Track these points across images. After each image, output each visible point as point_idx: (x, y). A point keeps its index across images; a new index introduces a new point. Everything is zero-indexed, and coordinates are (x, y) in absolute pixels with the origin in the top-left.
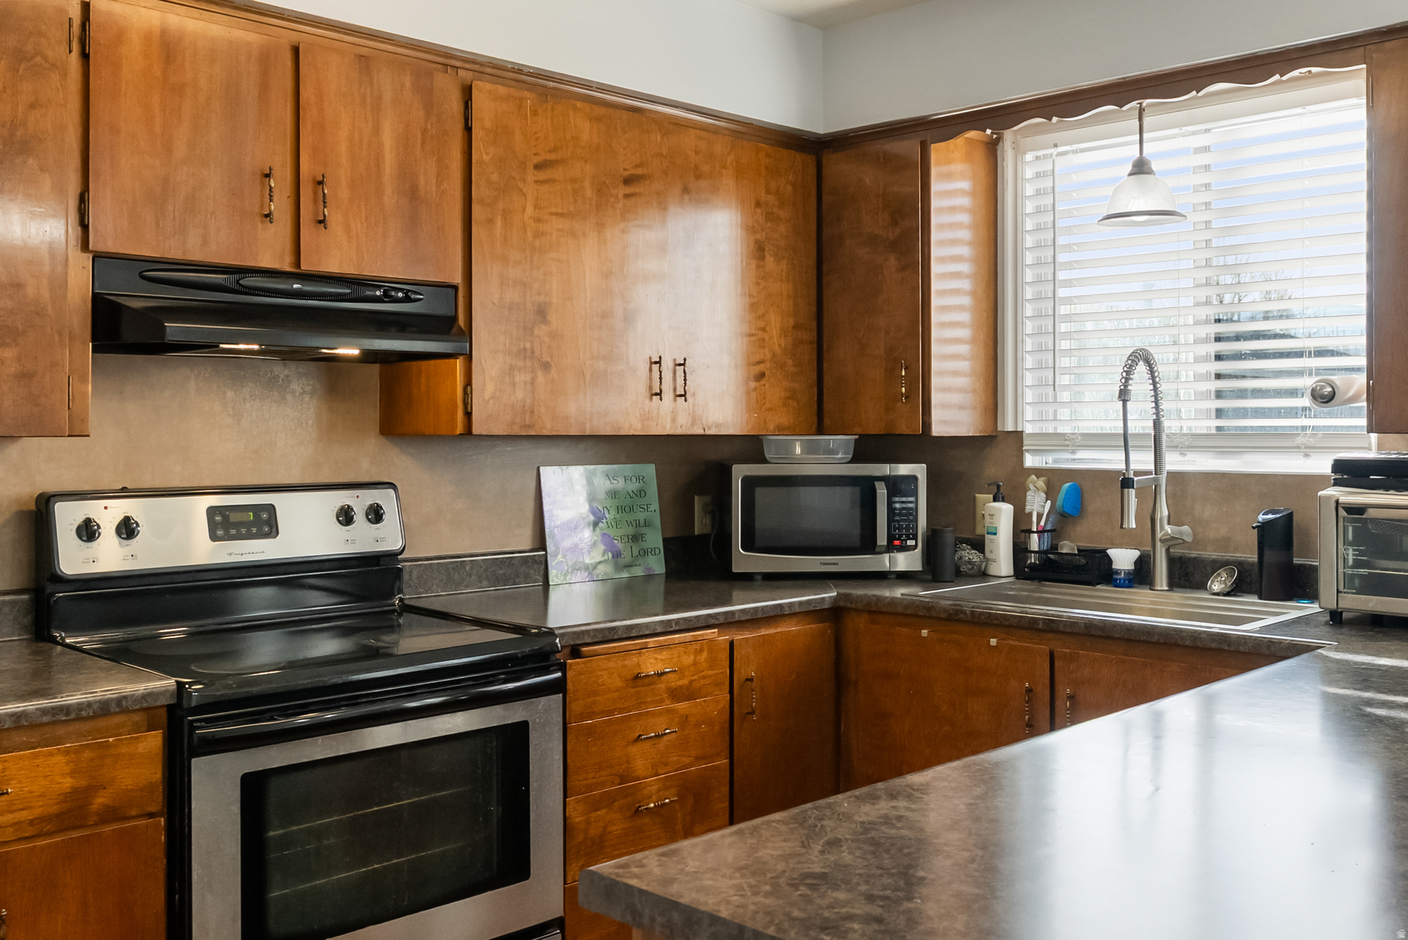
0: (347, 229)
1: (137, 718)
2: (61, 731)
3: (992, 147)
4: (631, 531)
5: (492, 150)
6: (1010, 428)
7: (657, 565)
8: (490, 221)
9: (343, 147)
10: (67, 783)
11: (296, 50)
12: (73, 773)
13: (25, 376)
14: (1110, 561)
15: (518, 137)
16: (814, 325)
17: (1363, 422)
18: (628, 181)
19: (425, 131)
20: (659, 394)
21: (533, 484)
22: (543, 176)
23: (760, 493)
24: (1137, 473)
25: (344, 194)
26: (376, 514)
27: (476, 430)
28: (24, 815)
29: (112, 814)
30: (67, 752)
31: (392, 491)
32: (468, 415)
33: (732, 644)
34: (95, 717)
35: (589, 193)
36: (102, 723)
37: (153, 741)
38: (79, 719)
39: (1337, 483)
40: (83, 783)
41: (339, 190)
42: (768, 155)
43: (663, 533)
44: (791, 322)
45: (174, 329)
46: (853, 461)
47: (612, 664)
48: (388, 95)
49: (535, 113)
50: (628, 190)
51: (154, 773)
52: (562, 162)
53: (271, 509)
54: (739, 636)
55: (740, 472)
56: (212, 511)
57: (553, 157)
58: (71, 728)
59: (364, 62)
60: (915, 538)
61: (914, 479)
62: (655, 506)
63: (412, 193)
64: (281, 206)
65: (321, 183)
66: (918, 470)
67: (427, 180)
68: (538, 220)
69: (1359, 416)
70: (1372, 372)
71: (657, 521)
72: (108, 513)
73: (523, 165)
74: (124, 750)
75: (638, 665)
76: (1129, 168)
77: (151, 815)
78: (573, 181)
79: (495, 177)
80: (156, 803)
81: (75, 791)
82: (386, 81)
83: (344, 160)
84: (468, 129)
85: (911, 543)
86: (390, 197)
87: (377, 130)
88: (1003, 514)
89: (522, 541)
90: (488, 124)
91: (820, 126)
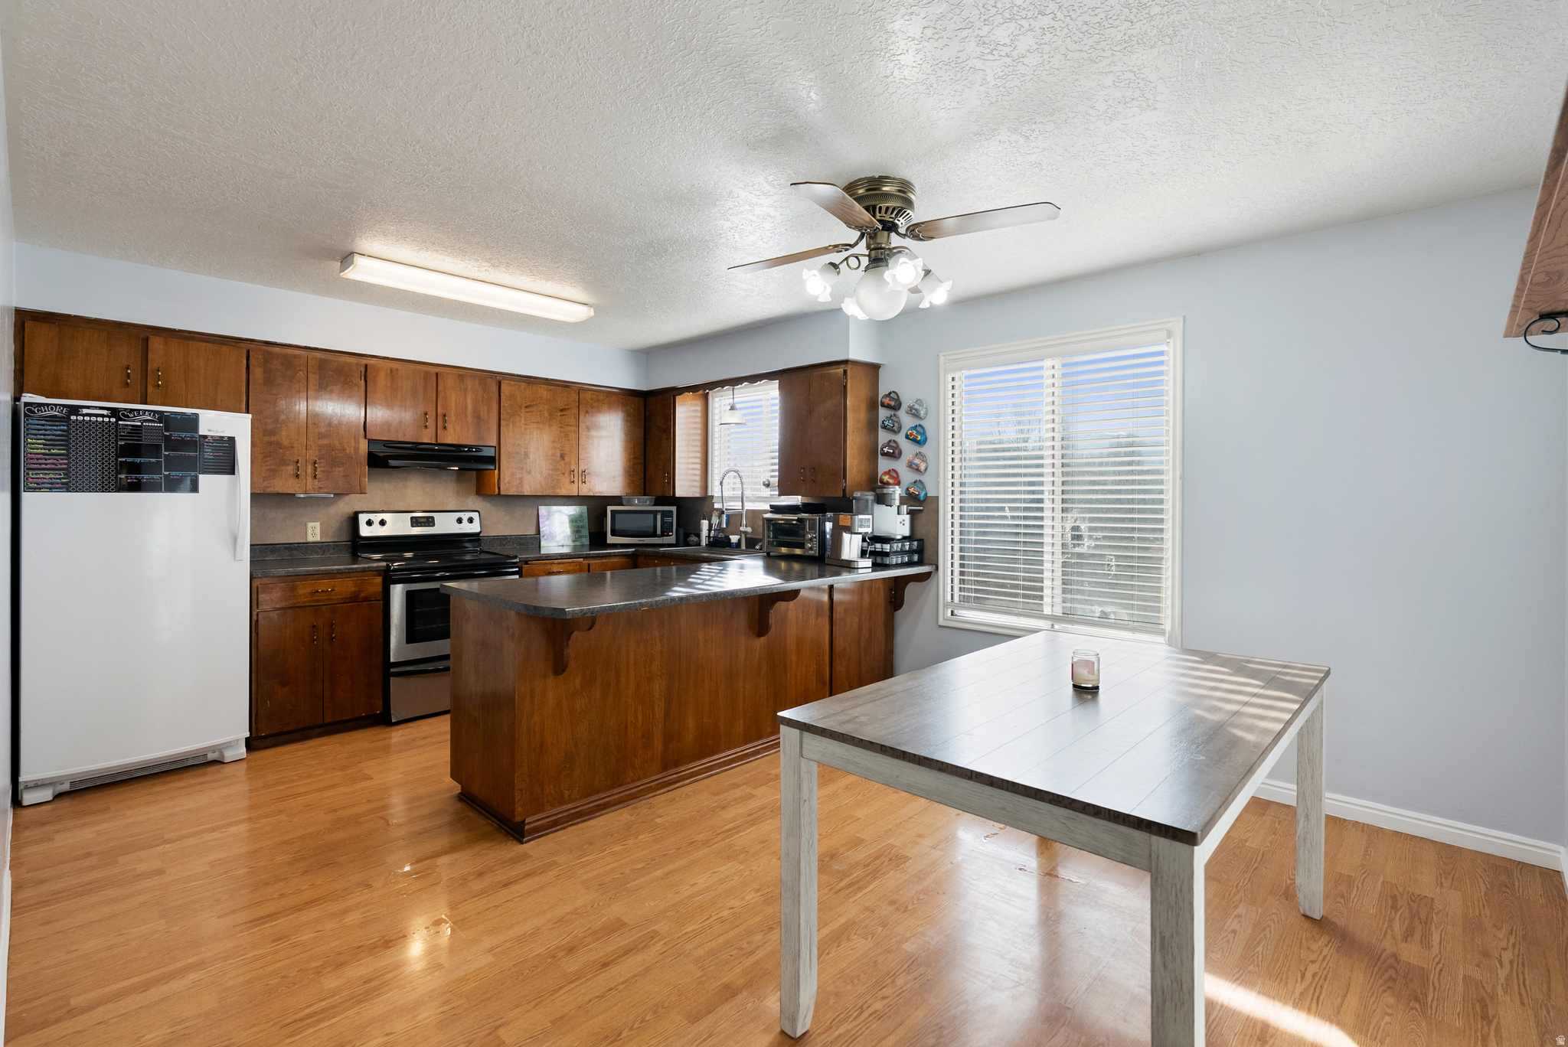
0: (454, 430)
1: (374, 573)
2: (351, 575)
3: (706, 397)
4: (576, 529)
5: (508, 402)
6: (710, 494)
7: (586, 541)
8: (507, 425)
9: (453, 403)
10: (353, 589)
11: (437, 374)
12: (354, 586)
13: (346, 476)
14: (730, 540)
15: (518, 398)
16: (643, 458)
17: (777, 493)
18: (562, 410)
19: (483, 397)
20: (573, 482)
21: (536, 512)
22: (528, 410)
23: (617, 516)
24: (726, 509)
25: (453, 419)
26: (471, 520)
27: (502, 493)
28: (340, 597)
29: (367, 599)
30: (353, 580)
31: (477, 513)
32: (499, 488)
33: (589, 565)
34: (361, 572)
35: (546, 415)
36: (363, 574)
37: (379, 580)
38: (356, 572)
39: (771, 512)
40: (357, 589)
41: (452, 418)
42: (622, 399)
43: (589, 529)
44: (632, 457)
45: (392, 463)
46: (654, 505)
47: (540, 568)
48: (469, 387)
49: (525, 389)
50: (562, 413)
51: (380, 589)
52: (536, 405)
53: (433, 518)
54: (592, 562)
55: (610, 508)
56: (412, 518)
57: (532, 403)
58: (354, 574)
59: (461, 377)
60: (672, 532)
61: (672, 512)
62: (586, 520)
63: (478, 417)
64: (431, 423)
65: (445, 416)
66: (674, 509)
67: (484, 414)
68: (526, 425)
69: (775, 491)
70: (780, 477)
71: (587, 526)
72: (376, 518)
73: (520, 407)
74: (370, 581)
75: (551, 569)
76: (729, 407)
77: (379, 600)
78: (540, 411)
79: (509, 411)
80: (380, 597)
81: (355, 591)
82: (469, 383)
83: (453, 408)
84: (500, 396)
85: (670, 534)
86: (470, 419)
87: (465, 398)
88: (705, 524)
89: (532, 531)
90: (507, 394)
91: (645, 388)
